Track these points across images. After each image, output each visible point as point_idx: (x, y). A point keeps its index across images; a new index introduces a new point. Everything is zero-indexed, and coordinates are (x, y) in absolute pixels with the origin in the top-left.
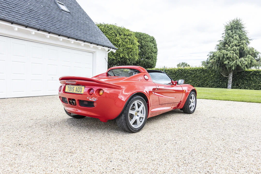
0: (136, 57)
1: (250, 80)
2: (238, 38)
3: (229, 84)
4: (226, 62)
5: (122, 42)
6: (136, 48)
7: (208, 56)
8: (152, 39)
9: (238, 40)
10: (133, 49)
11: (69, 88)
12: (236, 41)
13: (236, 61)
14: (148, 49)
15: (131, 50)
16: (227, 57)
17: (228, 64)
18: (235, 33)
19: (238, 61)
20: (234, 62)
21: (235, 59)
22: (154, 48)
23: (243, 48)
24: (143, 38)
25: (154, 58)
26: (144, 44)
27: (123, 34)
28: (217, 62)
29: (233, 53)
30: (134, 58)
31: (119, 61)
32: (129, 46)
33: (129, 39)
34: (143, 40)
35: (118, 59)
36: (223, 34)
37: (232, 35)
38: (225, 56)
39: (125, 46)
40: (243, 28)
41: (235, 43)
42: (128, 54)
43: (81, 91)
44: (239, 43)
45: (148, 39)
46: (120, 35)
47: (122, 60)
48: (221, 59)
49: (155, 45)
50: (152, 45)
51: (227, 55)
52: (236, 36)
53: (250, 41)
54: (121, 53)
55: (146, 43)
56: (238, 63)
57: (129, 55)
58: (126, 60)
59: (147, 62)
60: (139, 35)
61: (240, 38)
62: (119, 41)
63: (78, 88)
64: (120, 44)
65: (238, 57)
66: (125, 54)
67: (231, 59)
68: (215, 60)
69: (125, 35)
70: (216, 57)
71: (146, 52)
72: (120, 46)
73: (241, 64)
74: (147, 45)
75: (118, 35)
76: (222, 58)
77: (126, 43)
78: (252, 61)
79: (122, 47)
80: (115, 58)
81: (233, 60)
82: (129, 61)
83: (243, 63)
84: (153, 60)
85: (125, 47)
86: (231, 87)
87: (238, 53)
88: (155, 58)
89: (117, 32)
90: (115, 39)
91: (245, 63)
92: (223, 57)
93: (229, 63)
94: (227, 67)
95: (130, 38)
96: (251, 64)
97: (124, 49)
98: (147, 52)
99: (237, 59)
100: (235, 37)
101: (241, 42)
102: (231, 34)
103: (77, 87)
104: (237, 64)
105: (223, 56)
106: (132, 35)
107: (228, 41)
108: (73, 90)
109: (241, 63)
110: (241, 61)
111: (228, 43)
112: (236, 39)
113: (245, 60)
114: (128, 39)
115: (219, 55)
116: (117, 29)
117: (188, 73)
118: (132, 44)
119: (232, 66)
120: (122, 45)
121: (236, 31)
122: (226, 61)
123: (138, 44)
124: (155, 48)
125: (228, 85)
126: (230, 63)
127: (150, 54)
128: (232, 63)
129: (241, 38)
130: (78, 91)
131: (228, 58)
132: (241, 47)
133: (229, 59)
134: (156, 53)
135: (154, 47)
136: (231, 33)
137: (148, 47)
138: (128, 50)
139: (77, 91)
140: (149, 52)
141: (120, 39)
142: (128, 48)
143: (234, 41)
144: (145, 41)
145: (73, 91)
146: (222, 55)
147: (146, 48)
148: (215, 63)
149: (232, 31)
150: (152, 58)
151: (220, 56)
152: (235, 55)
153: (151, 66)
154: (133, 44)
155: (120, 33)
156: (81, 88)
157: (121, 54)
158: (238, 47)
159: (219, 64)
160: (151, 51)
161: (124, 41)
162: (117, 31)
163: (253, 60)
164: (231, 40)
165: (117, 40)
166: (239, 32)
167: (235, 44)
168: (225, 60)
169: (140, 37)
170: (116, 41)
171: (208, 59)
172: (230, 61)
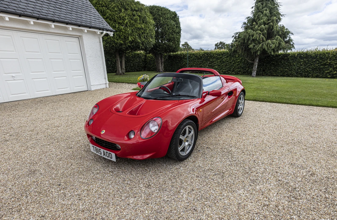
0: (151, 40)
2: (268, 14)
3: (254, 71)
4: (251, 46)
5: (129, 21)
6: (150, 28)
7: (233, 38)
8: (173, 16)
9: (268, 17)
10: (146, 30)
12: (265, 18)
13: (262, 43)
14: (168, 29)
15: (142, 31)
16: (252, 39)
17: (254, 48)
18: (266, 6)
19: (264, 44)
20: (260, 45)
21: (262, 41)
22: (175, 28)
23: (273, 26)
24: (162, 14)
25: (176, 40)
26: (163, 21)
27: (130, 9)
28: (241, 45)
29: (260, 34)
30: (148, 41)
31: (128, 45)
32: (139, 26)
33: (139, 16)
34: (162, 17)
35: (128, 43)
36: (253, 7)
37: (262, 9)
38: (251, 38)
39: (134, 25)
41: (264, 20)
42: (140, 36)
44: (268, 20)
45: (168, 15)
46: (126, 9)
47: (132, 44)
48: (246, 41)
49: (177, 24)
50: (173, 23)
51: (253, 36)
52: (266, 10)
53: (281, 17)
54: (129, 35)
55: (166, 20)
57: (142, 37)
58: (138, 44)
59: (168, 45)
60: (157, 9)
61: (270, 14)
62: (125, 19)
64: (127, 23)
65: (265, 39)
66: (136, 37)
67: (257, 42)
68: (240, 43)
69: (132, 10)
70: (241, 38)
71: (166, 33)
72: (128, 25)
73: (268, 48)
74: (167, 23)
75: (123, 10)
76: (247, 39)
77: (136, 21)
78: (279, 44)
79: (130, 27)
80: (122, 43)
81: (260, 43)
82: (143, 45)
83: (270, 46)
84: (175, 43)
85: (134, 27)
86: (255, 74)
87: (266, 34)
88: (178, 41)
89: (122, 6)
90: (119, 15)
91: (271, 47)
92: (249, 39)
93: (254, 46)
94: (252, 52)
95: (140, 14)
96: (279, 47)
97: (134, 30)
98: (168, 33)
99: (263, 41)
100: (265, 12)
101: (271, 19)
104: (264, 47)
105: (249, 37)
106: (142, 10)
109: (267, 46)
110: (268, 44)
111: (257, 19)
112: (266, 15)
113: (272, 42)
114: (137, 16)
115: (244, 36)
116: (121, 2)
117: (214, 58)
118: (144, 23)
119: (258, 50)
120: (130, 25)
121: (267, 4)
122: (251, 44)
123: (153, 22)
124: (177, 27)
126: (255, 46)
127: (171, 35)
128: (258, 47)
129: (272, 13)
131: (254, 40)
132: (270, 25)
133: (255, 42)
134: (179, 34)
135: (176, 25)
136: (261, 6)
137: (168, 26)
138: (139, 31)
140: (170, 32)
141: (126, 16)
142: (138, 28)
143: (263, 17)
144: (164, 18)
146: (248, 36)
147: (165, 28)
148: (240, 47)
149: (262, 4)
150: (174, 41)
152: (262, 36)
153: (173, 50)
154: (146, 23)
155: (125, 8)
157: (130, 37)
158: (267, 26)
159: (244, 48)
160: (172, 31)
161: (132, 19)
162: (122, 4)
163: (281, 42)
164: (260, 16)
165: (122, 17)
166: (270, 5)
167: (264, 22)
168: (250, 42)
169: (158, 12)
170: (121, 19)
171: (233, 41)
172: (256, 44)
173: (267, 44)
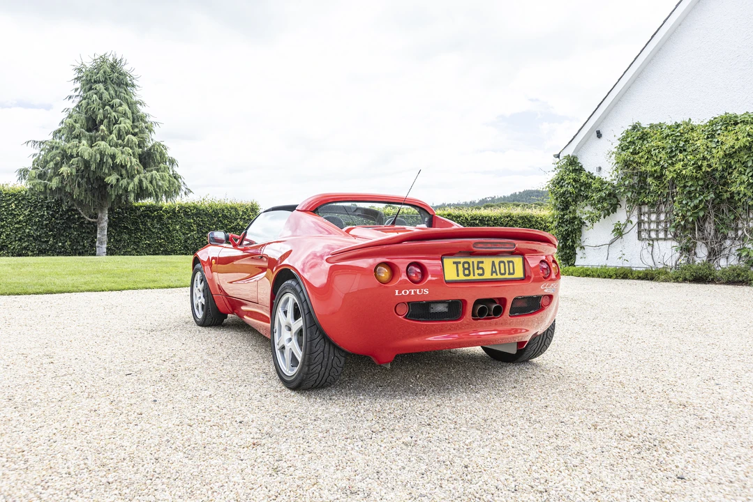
1: (137, 229)
2: (130, 114)
4: (112, 179)
11: (460, 266)
12: (127, 121)
13: (138, 176)
16: (113, 164)
17: (116, 185)
18: (116, 95)
19: (143, 179)
20: (136, 180)
21: (136, 172)
29: (130, 154)
36: (76, 90)
37: (112, 100)
38: (107, 160)
40: (133, 86)
41: (127, 125)
43: (512, 271)
44: (133, 127)
48: (93, 167)
51: (113, 157)
52: (121, 105)
56: (146, 183)
63: (500, 262)
67: (124, 172)
68: (74, 170)
70: (76, 159)
73: (154, 187)
76: (96, 164)
81: (131, 176)
83: (157, 185)
91: (162, 186)
92: (101, 163)
93: (118, 180)
94: (113, 194)
101: (137, 127)
102: (106, 96)
103: (493, 262)
104: (144, 186)
105: (101, 159)
107: (100, 116)
108: (481, 271)
109: (151, 182)
110: (152, 178)
112: (125, 114)
113: (160, 176)
115: (89, 153)
121: (117, 91)
122: (110, 174)
125: (97, 244)
126: (121, 182)
128: (128, 184)
130: (503, 271)
131: (117, 168)
133: (120, 171)
136: (106, 92)
139: (496, 272)
145: (479, 275)
146: (98, 156)
148: (73, 179)
149: (107, 89)
151: (91, 158)
152: (134, 160)
156: (509, 262)
159: (83, 182)
168: (107, 171)
172: (121, 176)
173: (149, 178)
